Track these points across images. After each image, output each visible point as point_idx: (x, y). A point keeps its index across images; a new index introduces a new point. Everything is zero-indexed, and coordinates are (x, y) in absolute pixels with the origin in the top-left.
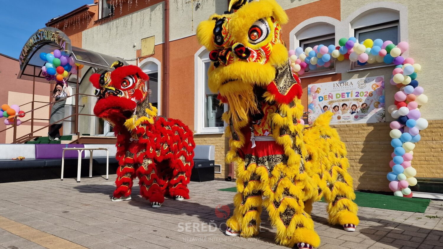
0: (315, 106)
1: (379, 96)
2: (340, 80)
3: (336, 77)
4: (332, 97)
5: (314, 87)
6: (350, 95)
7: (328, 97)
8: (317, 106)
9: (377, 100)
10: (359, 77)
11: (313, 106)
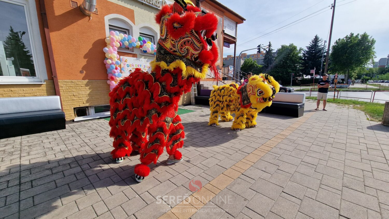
0: (125, 69)
2: (137, 57)
3: (134, 56)
4: (133, 66)
5: (124, 58)
6: (141, 66)
7: (131, 65)
8: (126, 69)
10: (144, 58)
11: (124, 69)
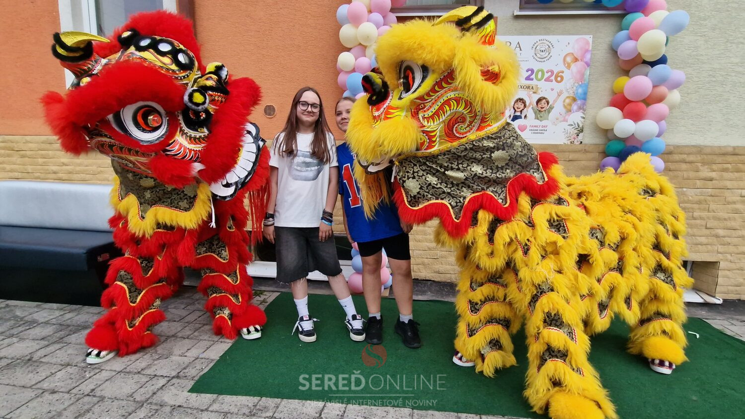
1: (576, 85)
9: (571, 92)
